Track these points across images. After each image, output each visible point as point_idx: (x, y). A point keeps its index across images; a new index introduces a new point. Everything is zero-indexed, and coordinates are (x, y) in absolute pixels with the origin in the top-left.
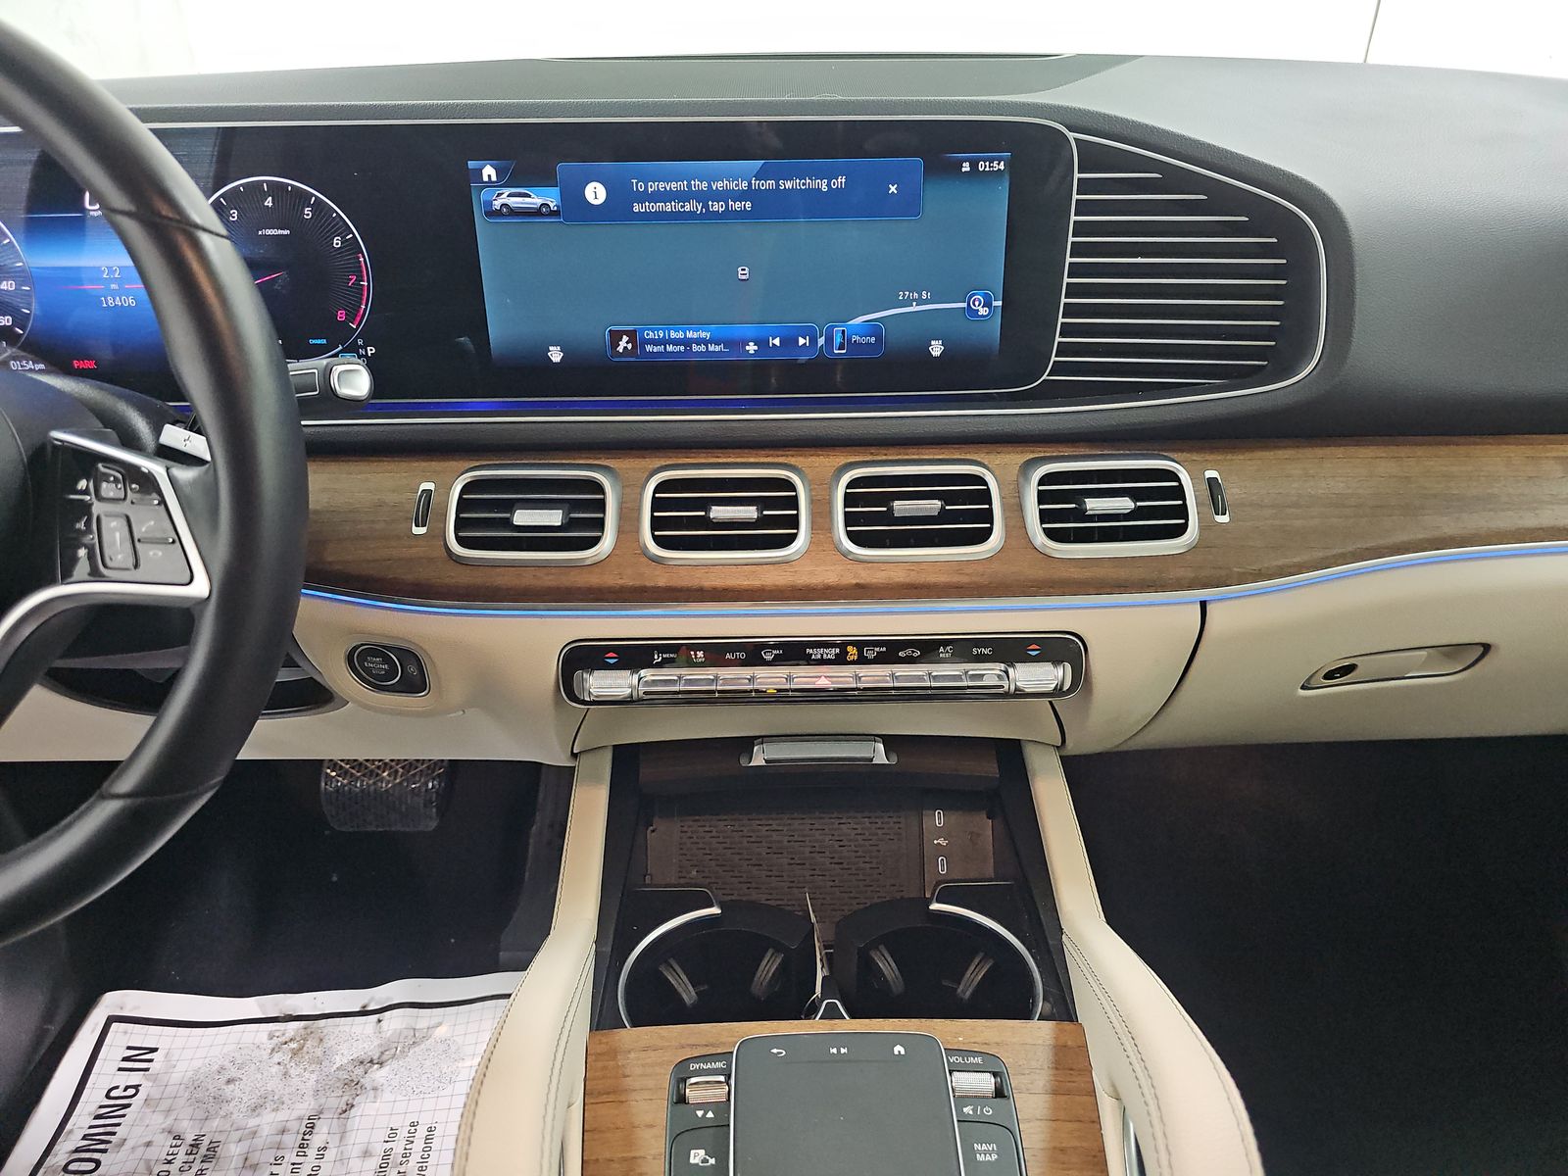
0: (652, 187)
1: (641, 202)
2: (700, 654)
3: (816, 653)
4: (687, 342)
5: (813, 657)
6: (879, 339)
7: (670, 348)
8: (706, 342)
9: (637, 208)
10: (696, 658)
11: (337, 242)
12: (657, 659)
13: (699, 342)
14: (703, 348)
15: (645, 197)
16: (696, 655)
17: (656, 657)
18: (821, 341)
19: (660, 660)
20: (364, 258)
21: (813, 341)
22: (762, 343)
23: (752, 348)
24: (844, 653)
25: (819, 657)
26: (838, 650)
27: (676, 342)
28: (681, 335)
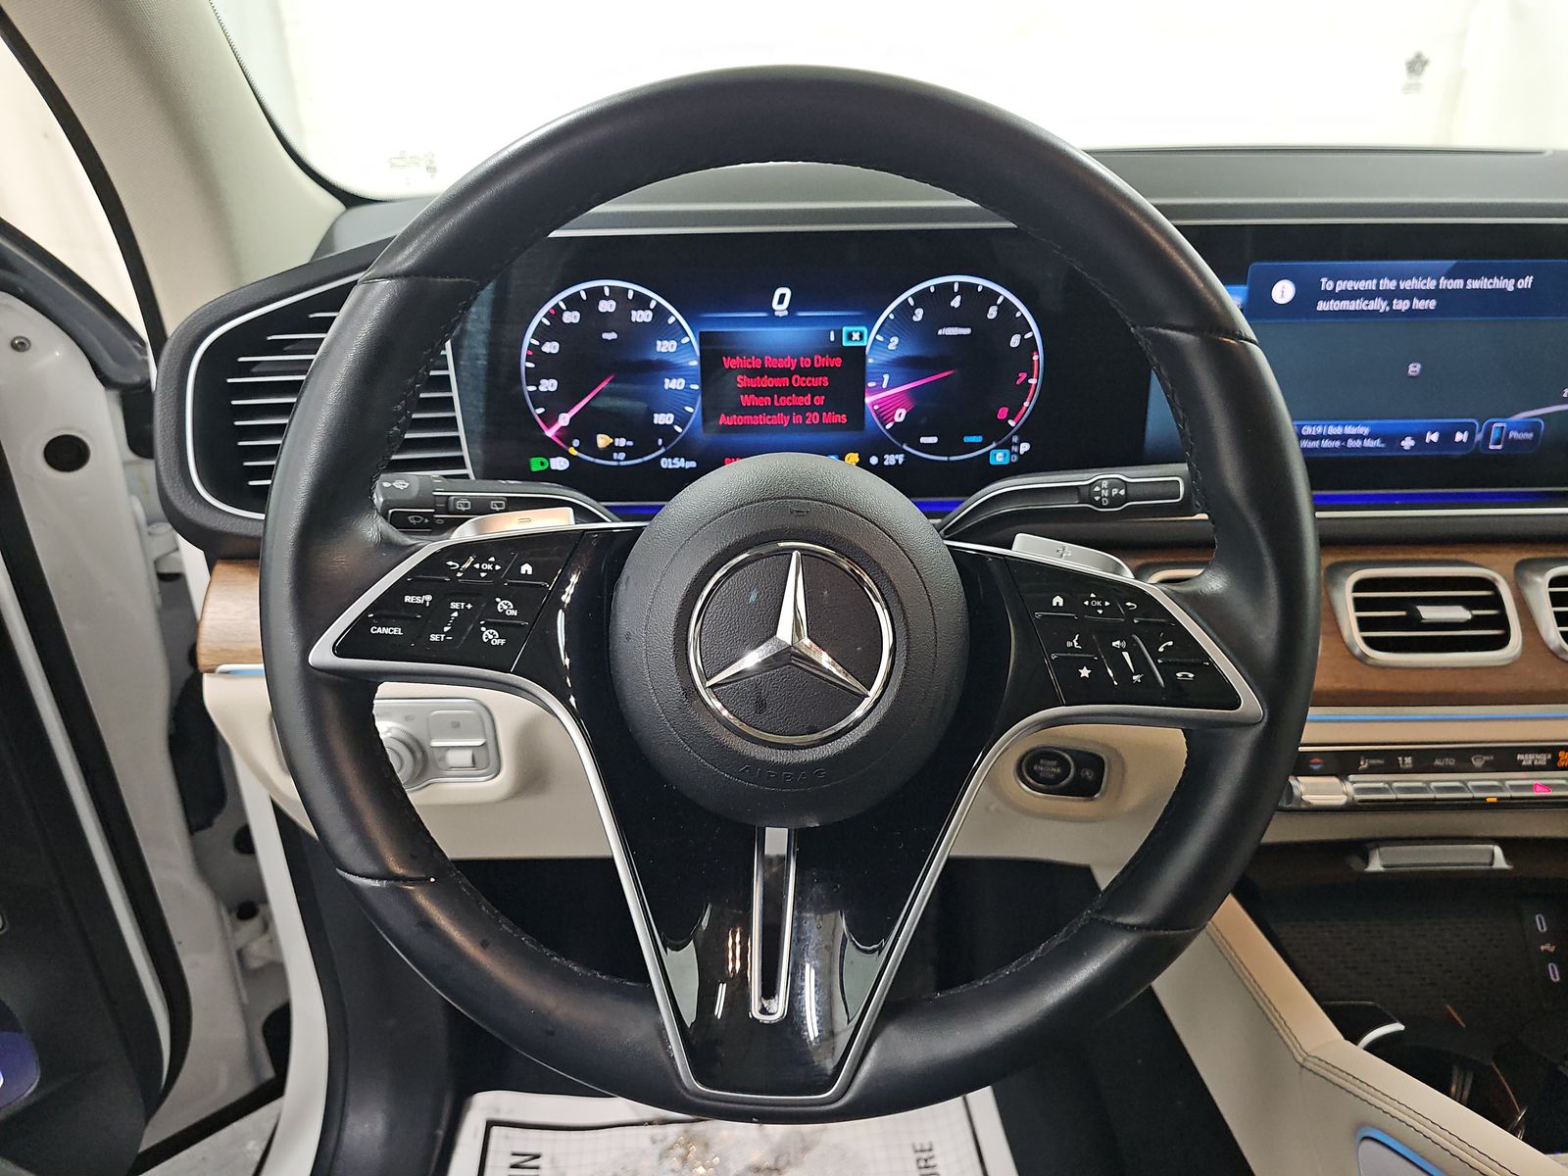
0: (1341, 285)
1: (1327, 299)
2: (1408, 760)
3: (1526, 759)
4: (1344, 438)
5: (1524, 763)
6: (1536, 436)
7: (1326, 444)
8: (1362, 437)
9: (1322, 306)
10: (1403, 763)
11: (1015, 341)
12: (1364, 765)
13: (1356, 437)
14: (1358, 443)
15: (1331, 295)
16: (1404, 760)
17: (1362, 763)
18: (1479, 437)
19: (1366, 766)
20: (1038, 357)
21: (1471, 437)
22: (1419, 438)
23: (1408, 443)
24: (1556, 758)
25: (1530, 763)
26: (1550, 756)
27: (1333, 438)
28: (1338, 431)
